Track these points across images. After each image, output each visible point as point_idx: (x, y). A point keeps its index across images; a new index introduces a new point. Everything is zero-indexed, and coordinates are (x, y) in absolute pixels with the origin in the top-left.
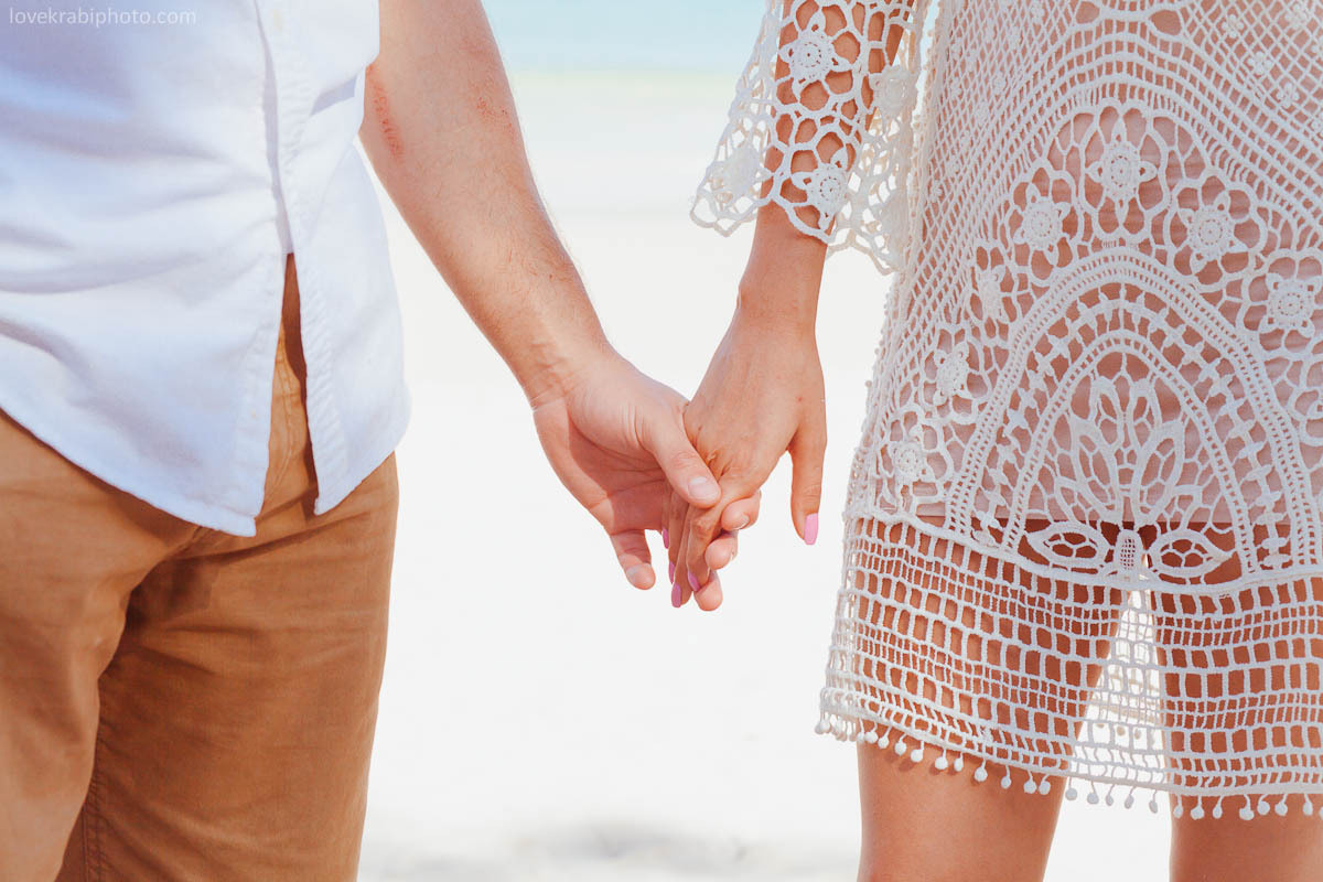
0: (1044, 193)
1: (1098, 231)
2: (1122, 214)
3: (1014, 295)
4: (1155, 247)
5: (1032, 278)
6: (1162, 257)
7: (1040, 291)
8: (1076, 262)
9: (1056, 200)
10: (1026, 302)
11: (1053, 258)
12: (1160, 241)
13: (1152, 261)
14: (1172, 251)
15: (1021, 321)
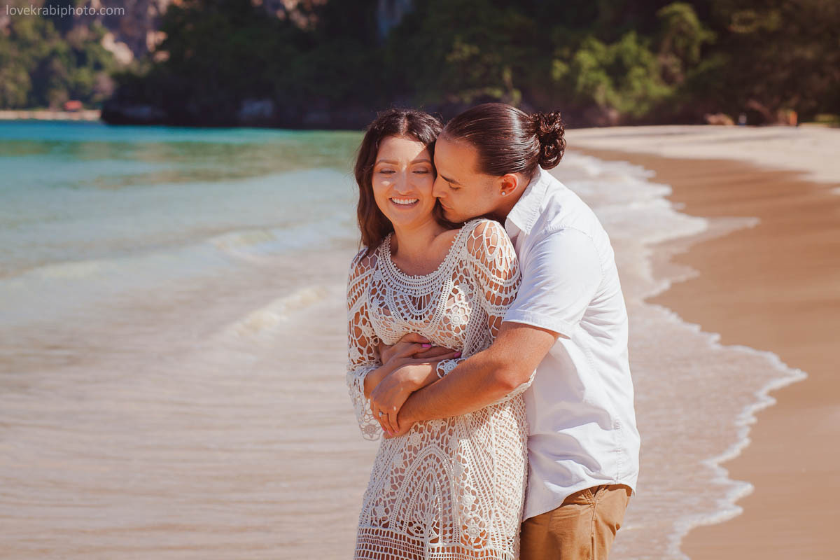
0: (416, 431)
1: (430, 439)
2: (436, 435)
3: (408, 460)
4: (441, 445)
5: (413, 455)
6: (442, 447)
7: (415, 458)
8: (424, 449)
9: (420, 433)
10: (411, 462)
11: (418, 448)
12: (442, 443)
13: (439, 448)
14: (445, 446)
15: (409, 467)
